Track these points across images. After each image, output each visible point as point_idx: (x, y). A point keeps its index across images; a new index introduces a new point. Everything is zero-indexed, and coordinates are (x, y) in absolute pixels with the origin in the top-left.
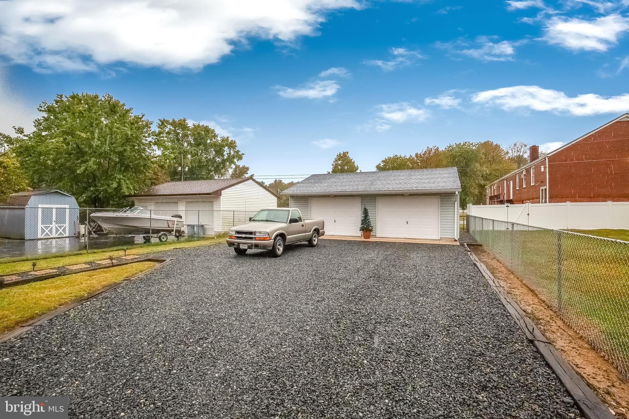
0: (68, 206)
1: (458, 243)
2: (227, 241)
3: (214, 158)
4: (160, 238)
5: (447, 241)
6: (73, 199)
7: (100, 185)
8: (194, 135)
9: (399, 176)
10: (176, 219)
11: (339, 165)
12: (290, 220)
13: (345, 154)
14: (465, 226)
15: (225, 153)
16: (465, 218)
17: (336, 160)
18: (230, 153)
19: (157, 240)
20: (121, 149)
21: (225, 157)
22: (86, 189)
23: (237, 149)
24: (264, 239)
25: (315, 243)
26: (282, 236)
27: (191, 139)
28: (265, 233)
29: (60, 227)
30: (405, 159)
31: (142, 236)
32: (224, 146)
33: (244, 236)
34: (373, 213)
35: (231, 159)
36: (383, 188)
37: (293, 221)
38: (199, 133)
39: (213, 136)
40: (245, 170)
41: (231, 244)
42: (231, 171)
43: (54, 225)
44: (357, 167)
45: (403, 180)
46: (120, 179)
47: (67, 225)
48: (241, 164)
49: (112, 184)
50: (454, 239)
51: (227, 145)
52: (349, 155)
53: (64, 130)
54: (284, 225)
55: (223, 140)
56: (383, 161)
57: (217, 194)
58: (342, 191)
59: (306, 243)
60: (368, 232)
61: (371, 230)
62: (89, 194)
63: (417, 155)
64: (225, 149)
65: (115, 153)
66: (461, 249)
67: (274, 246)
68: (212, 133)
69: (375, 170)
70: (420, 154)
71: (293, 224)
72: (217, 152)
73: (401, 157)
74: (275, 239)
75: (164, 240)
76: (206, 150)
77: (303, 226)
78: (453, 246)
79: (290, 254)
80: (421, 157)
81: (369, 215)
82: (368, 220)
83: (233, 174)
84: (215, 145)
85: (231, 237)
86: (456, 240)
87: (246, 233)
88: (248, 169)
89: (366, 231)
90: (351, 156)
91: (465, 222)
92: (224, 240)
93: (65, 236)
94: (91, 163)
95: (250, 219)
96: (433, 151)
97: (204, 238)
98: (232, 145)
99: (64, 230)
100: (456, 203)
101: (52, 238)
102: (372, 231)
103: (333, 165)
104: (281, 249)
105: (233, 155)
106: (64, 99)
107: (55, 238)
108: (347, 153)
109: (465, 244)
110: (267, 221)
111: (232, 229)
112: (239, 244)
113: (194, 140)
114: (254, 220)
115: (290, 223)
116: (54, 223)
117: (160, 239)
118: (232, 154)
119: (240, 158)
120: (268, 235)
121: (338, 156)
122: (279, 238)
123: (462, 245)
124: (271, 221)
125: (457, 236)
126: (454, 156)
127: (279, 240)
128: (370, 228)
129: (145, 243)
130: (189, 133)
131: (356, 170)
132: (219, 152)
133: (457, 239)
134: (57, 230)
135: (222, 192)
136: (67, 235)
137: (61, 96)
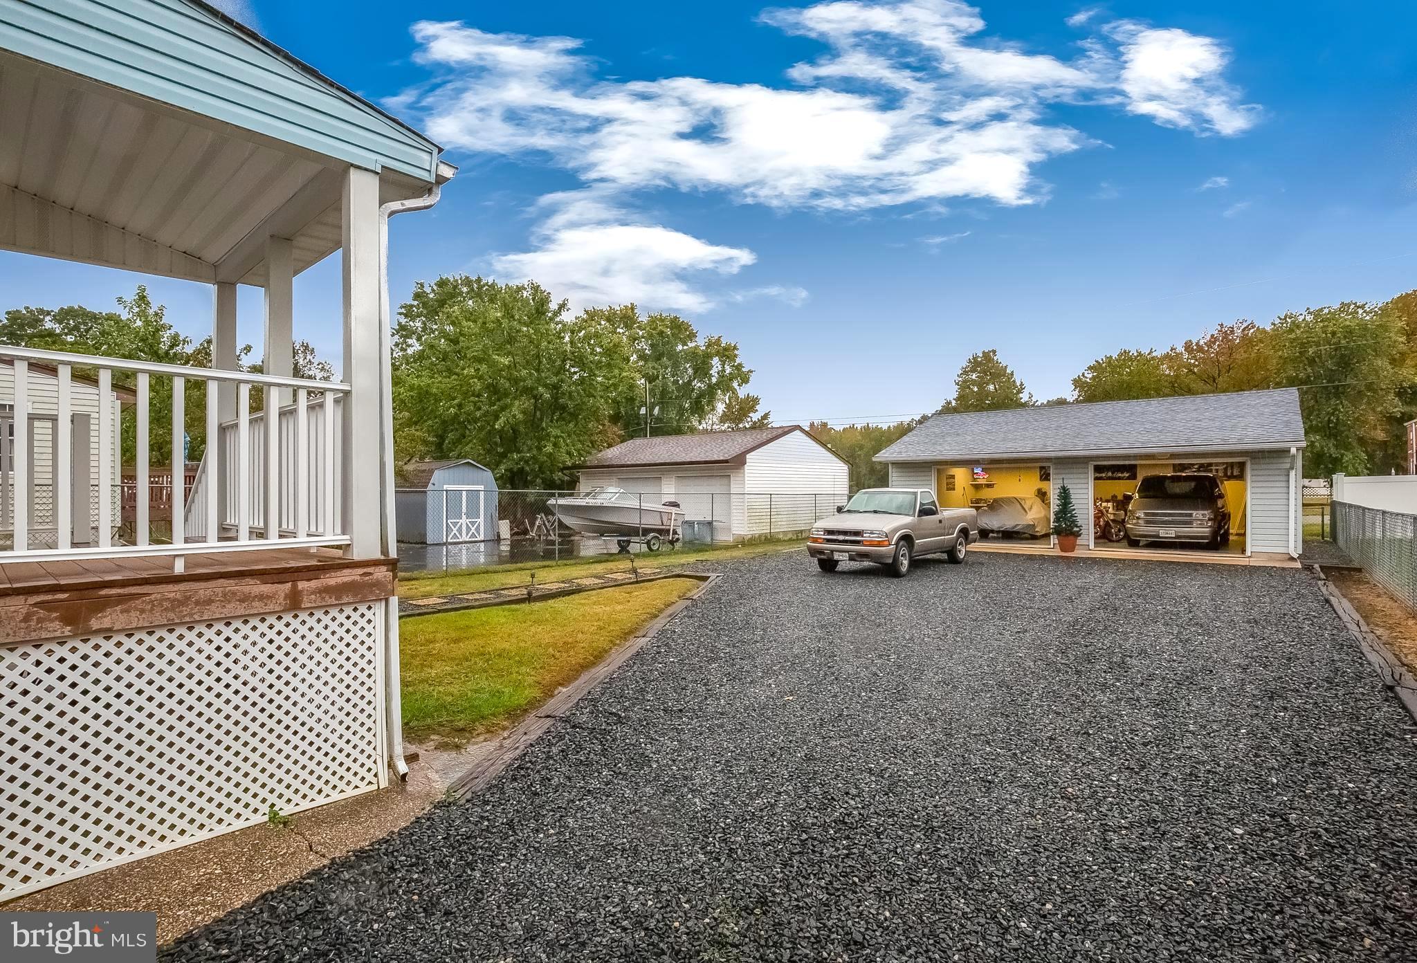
0: (481, 487)
1: (1298, 565)
2: (809, 548)
3: (690, 382)
4: (648, 543)
5: (1270, 559)
6: (488, 475)
7: (526, 449)
8: (651, 336)
9: (1143, 413)
10: (674, 510)
11: (974, 382)
12: (920, 511)
13: (988, 356)
14: (1327, 529)
15: (713, 371)
16: (1327, 510)
17: (965, 373)
18: (724, 370)
19: (644, 548)
20: (555, 379)
21: (714, 380)
22: (503, 456)
23: (738, 361)
24: (879, 544)
25: (961, 556)
26: (907, 539)
27: (644, 345)
28: (880, 533)
29: (473, 523)
30: (1153, 358)
31: (616, 539)
32: (710, 356)
33: (841, 538)
34: (1082, 496)
35: (725, 383)
36: (1106, 444)
37: (925, 512)
38: (661, 333)
39: (688, 336)
40: (750, 404)
41: (814, 552)
42: (721, 407)
43: (464, 521)
44: (1022, 384)
45: (1153, 423)
46: (557, 437)
47: (481, 520)
48: (742, 392)
49: (545, 447)
50: (1288, 557)
51: (718, 353)
52: (998, 357)
53: (475, 354)
54: (908, 520)
55: (709, 345)
56: (1090, 368)
57: (738, 462)
58: (1009, 450)
59: (945, 556)
60: (1071, 538)
61: (1078, 535)
62: (510, 464)
63: (1188, 346)
64: (713, 363)
65: (545, 386)
66: (1304, 576)
67: (896, 558)
68: (686, 330)
69: (1070, 394)
70: (1197, 344)
71: (925, 518)
72: (696, 370)
73: (1140, 354)
74: (897, 544)
75: (655, 548)
76: (676, 365)
77: (940, 521)
78: (1283, 569)
79: (919, 572)
80: (1200, 349)
81: (1074, 501)
82: (1070, 512)
83: (724, 414)
84: (693, 355)
85: (815, 540)
86: (1292, 559)
87: (845, 533)
88: (756, 401)
89: (1067, 535)
90: (1002, 358)
91: (1327, 519)
92: (802, 547)
93: (479, 539)
94: (515, 410)
95: (840, 510)
96: (1238, 332)
97: (713, 547)
98: (727, 353)
99: (478, 529)
100: (1292, 474)
101: (461, 543)
102: (1080, 535)
103: (957, 384)
104: (906, 562)
105: (730, 374)
106: (428, 290)
107: (466, 542)
108: (994, 352)
109: (1316, 566)
110: (875, 512)
111: (816, 525)
112: (832, 551)
113: (652, 346)
114: (849, 511)
115: (919, 516)
116: (464, 517)
117: (649, 548)
118: (728, 372)
119: (745, 380)
120: (887, 536)
121: (970, 362)
122: (901, 543)
123: (1308, 568)
124: (884, 512)
125: (1295, 549)
126: (1302, 344)
127: (903, 546)
128: (1075, 529)
129: (620, 552)
130: (641, 333)
131: (1019, 392)
132: (702, 369)
133: (1296, 556)
134: (468, 529)
135: (748, 456)
136: (482, 538)
137: (422, 285)
